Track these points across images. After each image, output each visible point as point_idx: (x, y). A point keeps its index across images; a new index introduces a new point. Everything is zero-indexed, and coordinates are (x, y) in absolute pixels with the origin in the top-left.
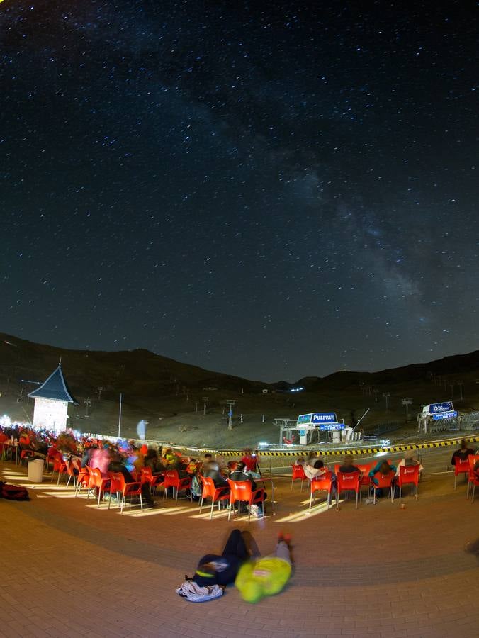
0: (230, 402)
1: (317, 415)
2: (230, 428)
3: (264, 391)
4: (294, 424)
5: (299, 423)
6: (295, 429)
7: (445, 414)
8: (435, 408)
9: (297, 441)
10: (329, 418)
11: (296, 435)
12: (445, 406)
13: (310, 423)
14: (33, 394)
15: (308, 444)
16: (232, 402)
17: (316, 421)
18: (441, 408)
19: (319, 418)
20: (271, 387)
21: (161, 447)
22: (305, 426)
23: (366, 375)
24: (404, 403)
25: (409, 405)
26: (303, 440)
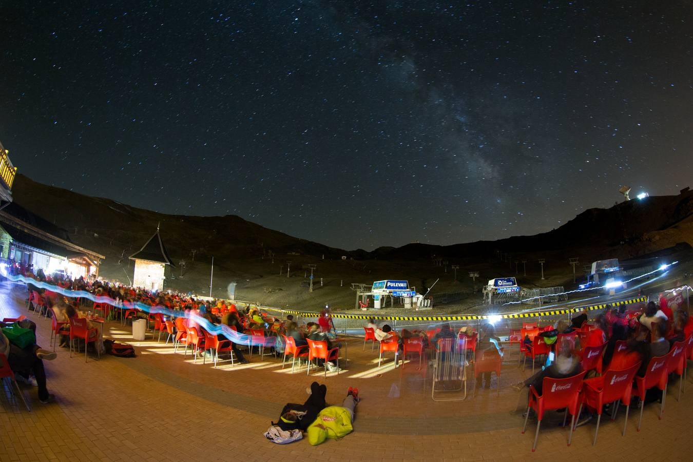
0: (312, 266)
1: (391, 282)
2: (311, 291)
3: (343, 257)
4: (369, 289)
5: (374, 289)
6: (370, 294)
7: (508, 288)
8: (500, 283)
9: (371, 305)
10: (402, 285)
11: (371, 299)
12: (508, 281)
13: (384, 289)
14: (133, 257)
15: (382, 308)
16: (314, 267)
17: (390, 287)
18: (505, 283)
19: (392, 285)
20: (349, 254)
21: (248, 307)
22: (379, 291)
23: (438, 248)
24: (472, 275)
25: (476, 278)
26: (377, 304)
